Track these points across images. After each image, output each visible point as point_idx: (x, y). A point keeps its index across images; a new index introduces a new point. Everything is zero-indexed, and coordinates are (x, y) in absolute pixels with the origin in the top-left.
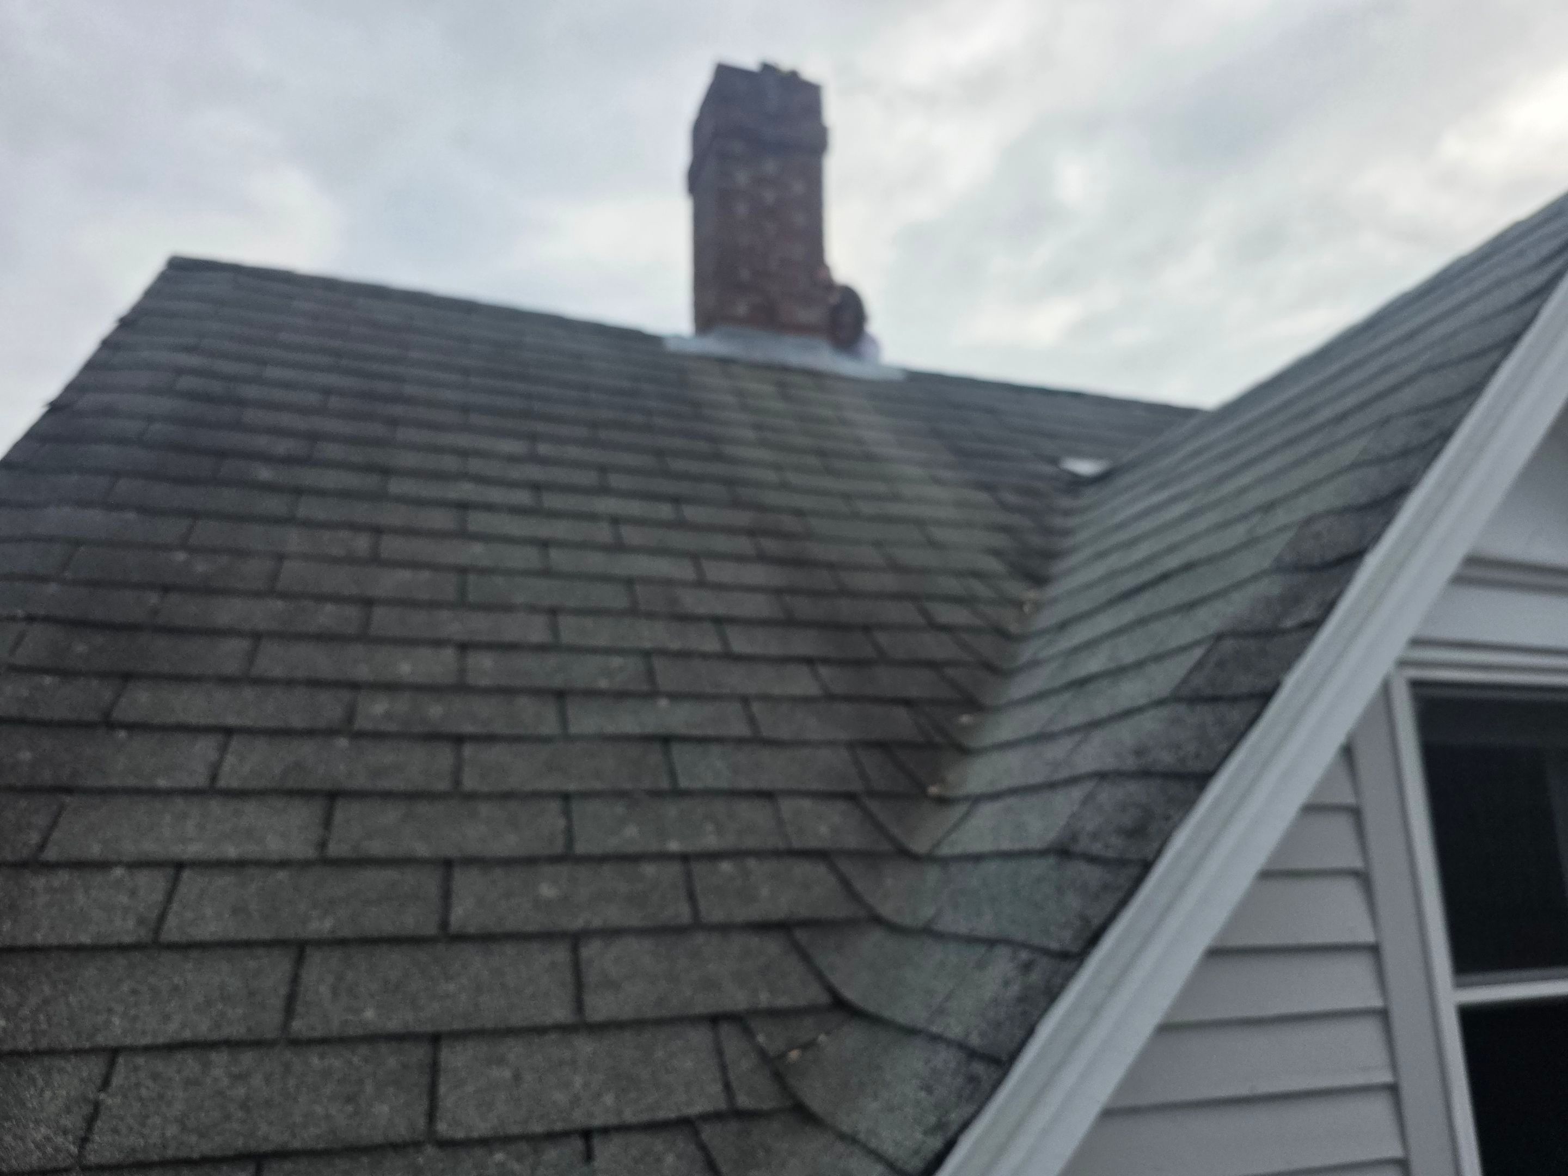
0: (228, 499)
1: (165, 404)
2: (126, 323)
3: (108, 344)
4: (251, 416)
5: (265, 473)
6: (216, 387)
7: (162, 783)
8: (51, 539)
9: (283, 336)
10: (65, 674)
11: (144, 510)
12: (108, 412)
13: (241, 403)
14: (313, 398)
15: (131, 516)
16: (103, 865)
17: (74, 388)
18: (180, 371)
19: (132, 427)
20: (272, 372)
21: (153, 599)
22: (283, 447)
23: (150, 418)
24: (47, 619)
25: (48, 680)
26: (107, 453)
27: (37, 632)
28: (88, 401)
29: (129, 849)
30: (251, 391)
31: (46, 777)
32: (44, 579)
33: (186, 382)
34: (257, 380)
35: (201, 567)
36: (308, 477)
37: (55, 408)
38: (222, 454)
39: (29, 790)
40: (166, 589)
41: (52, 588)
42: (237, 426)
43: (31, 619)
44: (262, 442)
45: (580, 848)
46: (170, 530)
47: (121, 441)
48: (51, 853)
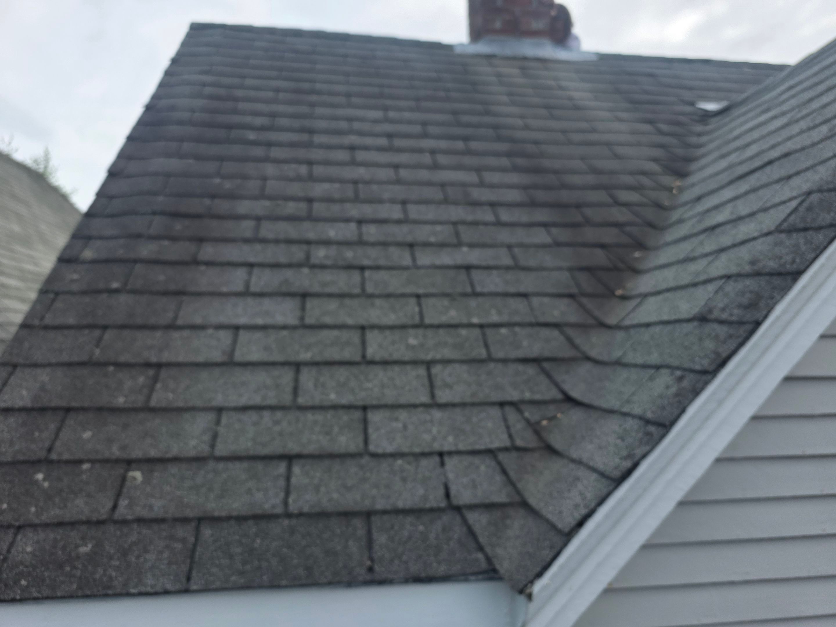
0: (236, 150)
1: (200, 103)
2: (175, 61)
3: (168, 73)
4: (241, 106)
5: (252, 136)
6: (222, 92)
7: (224, 289)
8: (156, 174)
9: (252, 62)
10: (174, 239)
11: (198, 158)
12: (173, 108)
13: (236, 99)
14: (270, 94)
15: (191, 161)
16: (202, 327)
17: (156, 97)
18: (204, 85)
19: (185, 115)
20: (249, 82)
21: (207, 202)
22: (259, 121)
23: (193, 111)
24: (162, 213)
25: (166, 243)
26: (175, 130)
27: (157, 219)
28: (164, 103)
29: (214, 319)
30: (240, 93)
31: (172, 287)
32: (155, 194)
33: (208, 90)
34: (241, 87)
35: (228, 185)
36: (273, 136)
37: (149, 108)
38: (230, 127)
39: (166, 293)
40: (213, 197)
41: (161, 199)
42: (235, 112)
43: (154, 213)
44: (248, 119)
45: (428, 321)
46: (210, 167)
47: (180, 123)
48: (180, 322)
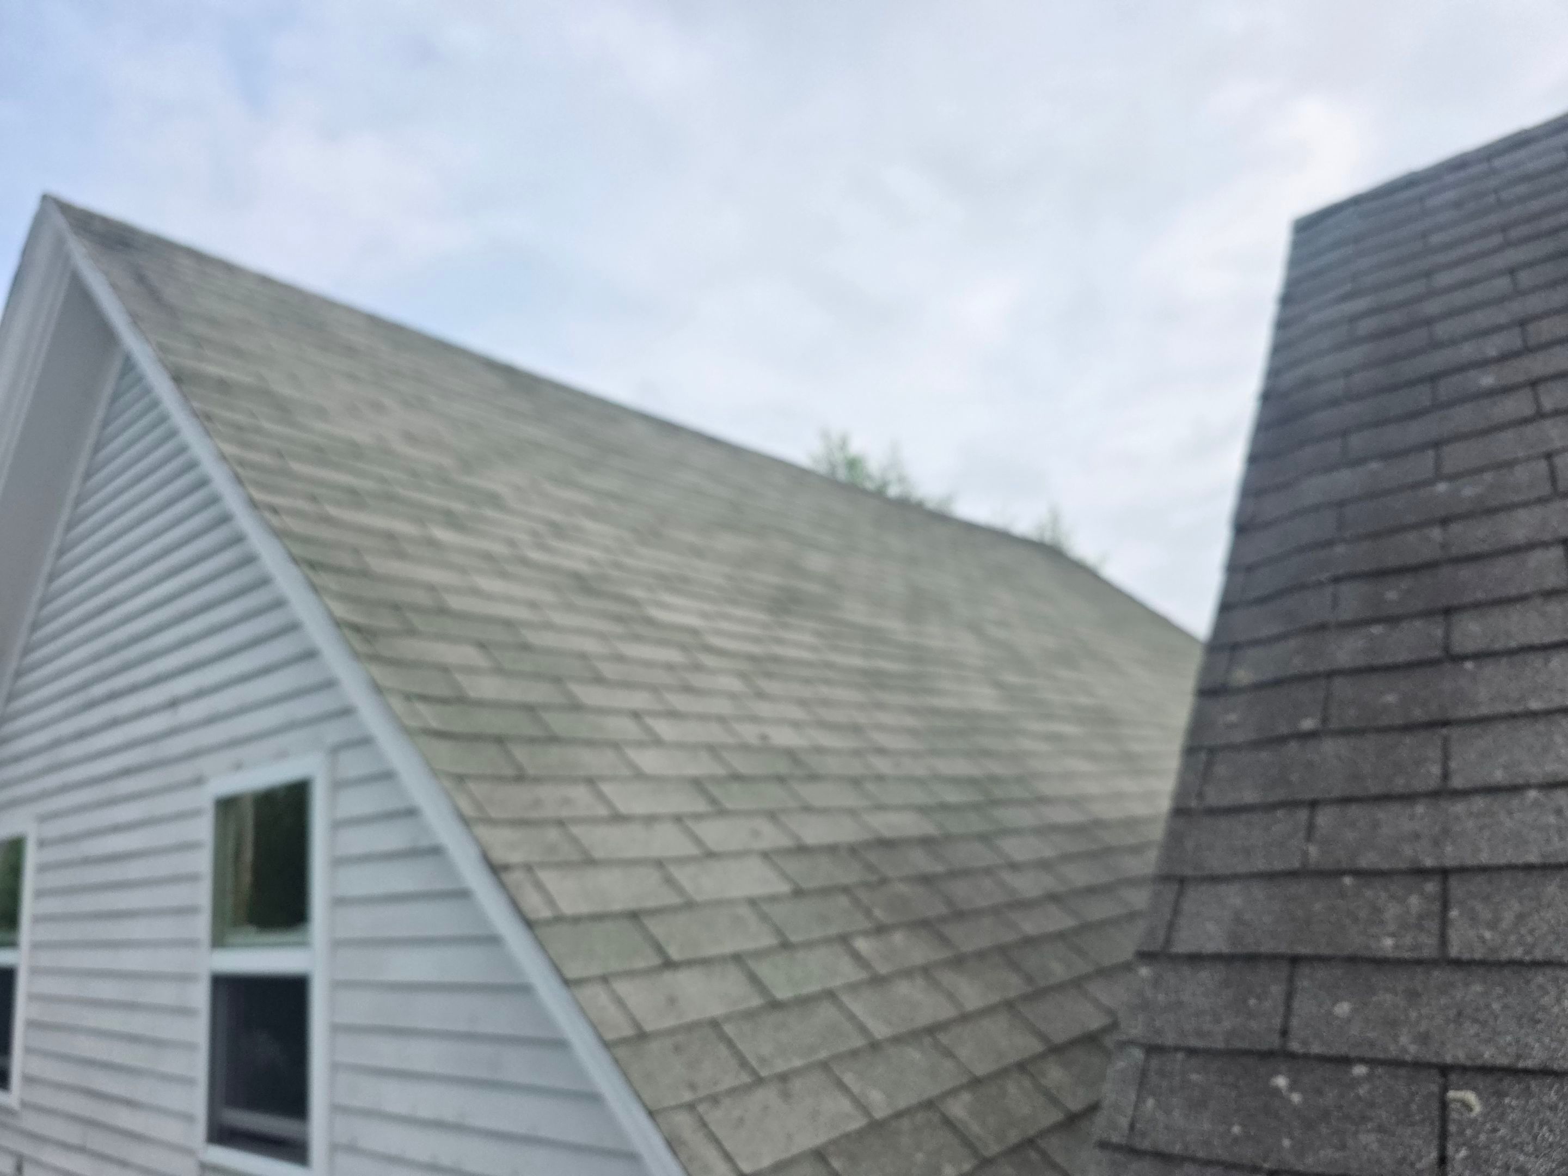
0: (1463, 417)
1: (1356, 354)
2: (1287, 299)
3: (1282, 325)
4: (1442, 330)
5: (1487, 380)
6: (1396, 318)
7: (1535, 705)
8: (1316, 508)
9: (1436, 239)
10: (1392, 620)
11: (1387, 456)
12: (1309, 382)
13: (1429, 322)
14: (1503, 284)
15: (1374, 466)
16: (1515, 789)
17: (1274, 373)
18: (1354, 319)
19: (1337, 387)
20: (1444, 279)
21: (1436, 533)
22: (1492, 346)
23: (1348, 373)
24: (1353, 577)
25: (1377, 630)
26: (1325, 418)
27: (1346, 589)
28: (1290, 378)
29: (1535, 771)
30: (1432, 307)
31: (1418, 714)
32: (1330, 543)
33: (1366, 326)
34: (1432, 293)
35: (1469, 491)
36: (1537, 365)
37: (1268, 397)
38: (1433, 378)
39: (1409, 728)
40: (1445, 522)
41: (1340, 549)
42: (1436, 345)
43: (1337, 580)
44: (1468, 351)
46: (1424, 464)
47: (1334, 402)
48: (1457, 782)
